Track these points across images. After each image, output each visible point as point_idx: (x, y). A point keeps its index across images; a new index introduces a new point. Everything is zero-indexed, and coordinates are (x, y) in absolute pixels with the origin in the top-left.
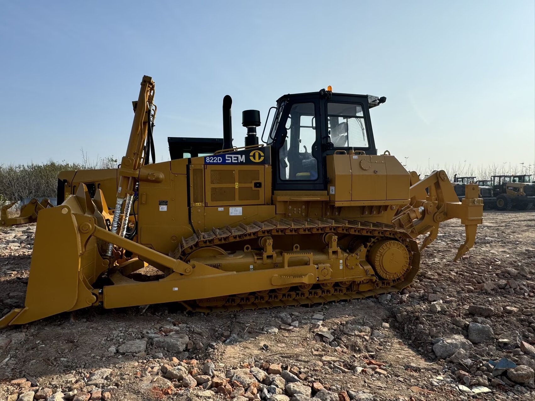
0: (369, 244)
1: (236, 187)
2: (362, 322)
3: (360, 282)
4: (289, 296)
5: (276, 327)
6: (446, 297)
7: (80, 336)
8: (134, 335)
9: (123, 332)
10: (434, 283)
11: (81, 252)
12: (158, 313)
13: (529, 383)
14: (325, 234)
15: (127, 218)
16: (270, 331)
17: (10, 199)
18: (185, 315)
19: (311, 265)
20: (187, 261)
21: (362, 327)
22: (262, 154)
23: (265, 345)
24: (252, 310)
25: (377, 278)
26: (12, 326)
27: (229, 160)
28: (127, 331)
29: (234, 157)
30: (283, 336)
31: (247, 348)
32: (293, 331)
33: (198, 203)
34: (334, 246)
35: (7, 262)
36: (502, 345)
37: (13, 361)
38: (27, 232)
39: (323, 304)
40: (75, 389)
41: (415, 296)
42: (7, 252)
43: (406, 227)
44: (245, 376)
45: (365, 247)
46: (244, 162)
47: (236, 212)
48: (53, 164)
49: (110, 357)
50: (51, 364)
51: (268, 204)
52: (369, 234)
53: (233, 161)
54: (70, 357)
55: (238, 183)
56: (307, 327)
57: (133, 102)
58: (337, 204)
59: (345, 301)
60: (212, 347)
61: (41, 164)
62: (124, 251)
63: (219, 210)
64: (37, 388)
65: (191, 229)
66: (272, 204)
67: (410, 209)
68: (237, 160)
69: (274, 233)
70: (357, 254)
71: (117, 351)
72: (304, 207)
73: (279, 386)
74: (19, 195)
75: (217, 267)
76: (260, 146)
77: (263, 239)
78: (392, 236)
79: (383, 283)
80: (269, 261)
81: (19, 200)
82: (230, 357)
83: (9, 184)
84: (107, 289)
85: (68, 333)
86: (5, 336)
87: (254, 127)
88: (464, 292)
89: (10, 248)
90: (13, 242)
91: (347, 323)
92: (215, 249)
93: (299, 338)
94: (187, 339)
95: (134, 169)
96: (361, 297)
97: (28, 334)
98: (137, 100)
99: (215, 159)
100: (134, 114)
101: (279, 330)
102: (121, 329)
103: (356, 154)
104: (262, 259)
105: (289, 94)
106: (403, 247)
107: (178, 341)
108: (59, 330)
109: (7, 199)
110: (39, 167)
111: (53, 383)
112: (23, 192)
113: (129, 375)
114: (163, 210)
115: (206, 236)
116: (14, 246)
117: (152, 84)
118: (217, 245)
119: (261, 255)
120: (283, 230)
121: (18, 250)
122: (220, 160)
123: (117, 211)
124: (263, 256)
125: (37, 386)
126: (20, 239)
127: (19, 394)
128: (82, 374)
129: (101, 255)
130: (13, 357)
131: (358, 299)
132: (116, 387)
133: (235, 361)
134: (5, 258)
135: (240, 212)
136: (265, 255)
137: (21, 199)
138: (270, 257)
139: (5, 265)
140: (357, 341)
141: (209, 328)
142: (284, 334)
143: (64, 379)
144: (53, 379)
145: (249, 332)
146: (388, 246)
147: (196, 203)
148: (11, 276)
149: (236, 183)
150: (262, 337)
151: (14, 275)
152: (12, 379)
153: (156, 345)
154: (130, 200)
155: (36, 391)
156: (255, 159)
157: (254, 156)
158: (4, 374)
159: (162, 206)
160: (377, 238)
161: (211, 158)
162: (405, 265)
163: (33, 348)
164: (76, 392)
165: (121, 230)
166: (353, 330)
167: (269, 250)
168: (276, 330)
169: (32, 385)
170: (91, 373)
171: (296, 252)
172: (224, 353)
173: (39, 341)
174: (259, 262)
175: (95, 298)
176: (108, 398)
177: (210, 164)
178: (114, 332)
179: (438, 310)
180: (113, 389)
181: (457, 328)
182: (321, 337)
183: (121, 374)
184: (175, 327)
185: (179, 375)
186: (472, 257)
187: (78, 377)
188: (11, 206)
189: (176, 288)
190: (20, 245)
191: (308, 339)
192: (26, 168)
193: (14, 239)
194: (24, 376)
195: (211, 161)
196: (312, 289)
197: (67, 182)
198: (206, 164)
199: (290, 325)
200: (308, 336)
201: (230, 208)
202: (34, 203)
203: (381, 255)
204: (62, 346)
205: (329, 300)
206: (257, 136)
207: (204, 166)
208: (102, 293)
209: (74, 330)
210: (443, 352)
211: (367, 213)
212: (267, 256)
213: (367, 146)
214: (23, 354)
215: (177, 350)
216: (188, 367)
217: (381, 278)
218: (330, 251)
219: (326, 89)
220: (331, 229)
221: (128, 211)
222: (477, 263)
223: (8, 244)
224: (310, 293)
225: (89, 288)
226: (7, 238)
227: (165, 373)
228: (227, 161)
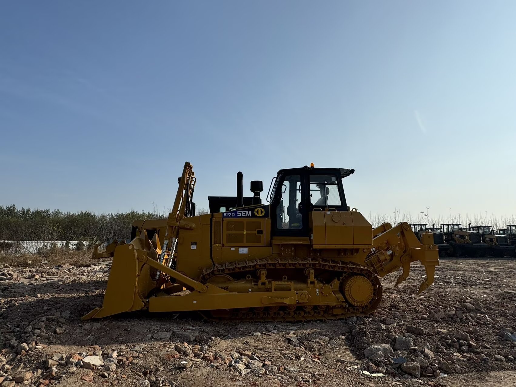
0: (341, 278)
1: (244, 234)
2: (324, 333)
3: (333, 306)
4: (279, 314)
5: (259, 332)
6: (401, 322)
7: (132, 328)
8: (164, 329)
9: (159, 327)
10: (399, 312)
11: (138, 274)
12: (184, 319)
13: (415, 374)
14: (306, 269)
15: (173, 254)
16: (254, 334)
17: (100, 240)
18: (202, 322)
19: (292, 290)
20: (204, 284)
21: (323, 337)
22: (263, 210)
23: (246, 341)
24: (250, 322)
25: (346, 304)
26: (94, 318)
27: (240, 215)
28: (161, 327)
29: (243, 213)
30: (262, 338)
31: (234, 342)
32: (270, 336)
33: (217, 244)
34: (312, 278)
35: (94, 284)
36: (413, 351)
37: (92, 338)
38: (109, 265)
39: (303, 321)
40: (124, 352)
41: (376, 319)
42: (94, 279)
43: (376, 266)
44: (225, 355)
45: (339, 280)
46: (250, 216)
47: (243, 251)
48: (133, 213)
49: (147, 339)
50: (113, 340)
51: (267, 246)
52: (340, 270)
53: (243, 216)
54: (124, 338)
55: (245, 231)
56: (281, 334)
57: (178, 178)
58: (315, 247)
59: (321, 321)
60: (211, 339)
61: (124, 213)
62: (169, 278)
63: (231, 249)
64: (104, 350)
65: (212, 262)
66: (270, 246)
67: (381, 251)
68: (246, 215)
69: (268, 266)
70: (331, 285)
71: (152, 337)
72: (293, 249)
73: (243, 361)
74: (106, 236)
75: (226, 289)
76: (262, 205)
77: (260, 270)
78: (359, 272)
79: (354, 309)
80: (263, 286)
81: (106, 241)
82: (221, 346)
83: (100, 228)
84: (152, 299)
85: (125, 325)
86: (89, 324)
87: (259, 192)
88: (418, 319)
89: (97, 276)
90: (99, 272)
91: (313, 333)
92: (225, 276)
93: (273, 340)
94: (197, 334)
95: (177, 221)
96: (334, 318)
97: (102, 324)
98: (181, 177)
99: (230, 214)
100: (178, 185)
101: (261, 334)
102: (157, 326)
103: (329, 210)
104: (257, 285)
105: (284, 169)
106: (367, 281)
107: (190, 334)
108: (120, 323)
109: (98, 240)
110: (123, 215)
111: (113, 349)
112: (109, 234)
113: (155, 348)
114: (194, 249)
115: (219, 267)
116: (100, 275)
117: (190, 167)
118: (226, 274)
119: (257, 282)
120: (274, 265)
121: (101, 277)
122: (233, 215)
123: (164, 249)
124: (258, 283)
125: (104, 349)
126: (104, 270)
127: (94, 351)
128: (130, 346)
129: (152, 278)
130: (92, 336)
131: (331, 320)
132: (147, 353)
133: (224, 348)
134: (93, 282)
135: (246, 252)
136: (260, 282)
137: (108, 240)
138: (263, 284)
139: (93, 286)
140: (314, 345)
141: (215, 330)
142: (263, 337)
143: (119, 347)
144: (113, 347)
145: (240, 334)
146: (355, 279)
147: (216, 244)
148: (95, 293)
149: (244, 231)
150: (247, 337)
151: (97, 292)
152: (91, 346)
153: (177, 336)
154: (175, 241)
155: (103, 351)
156: (258, 214)
157: (257, 212)
158: (87, 343)
159: (193, 246)
160: (347, 273)
161: (227, 214)
162: (370, 296)
163: (104, 332)
164: (124, 353)
165: (168, 263)
166: (315, 338)
167: (263, 279)
168: (259, 334)
169: (101, 349)
170: (134, 346)
171: (284, 281)
172: (218, 343)
173: (108, 329)
174: (255, 287)
175: (144, 304)
176: (141, 357)
177: (226, 217)
178: (153, 327)
179: (382, 328)
180: (145, 354)
181: (388, 340)
182: (289, 341)
183: (151, 347)
184: (192, 328)
185: (184, 350)
186: (447, 294)
187: (127, 347)
188: (100, 245)
189: (195, 301)
190: (103, 274)
191: (279, 341)
192: (114, 215)
193: (99, 270)
194: (98, 345)
195: (227, 216)
196: (297, 310)
197: (138, 229)
198: (224, 217)
199: (270, 332)
200: (280, 339)
201: (239, 248)
202: (115, 243)
203: (350, 286)
204: (121, 332)
205: (308, 319)
206: (260, 198)
207: (223, 219)
208: (148, 302)
209: (129, 325)
210: (369, 354)
211: (342, 254)
212: (261, 283)
213: (340, 205)
214: (98, 335)
215: (189, 340)
216: (192, 348)
217: (350, 305)
218: (309, 282)
219: (309, 166)
220: (310, 265)
221: (173, 249)
222: (449, 300)
223: (96, 273)
224: (295, 313)
225: (141, 298)
226: (95, 269)
227: (177, 349)
228: (238, 216)
